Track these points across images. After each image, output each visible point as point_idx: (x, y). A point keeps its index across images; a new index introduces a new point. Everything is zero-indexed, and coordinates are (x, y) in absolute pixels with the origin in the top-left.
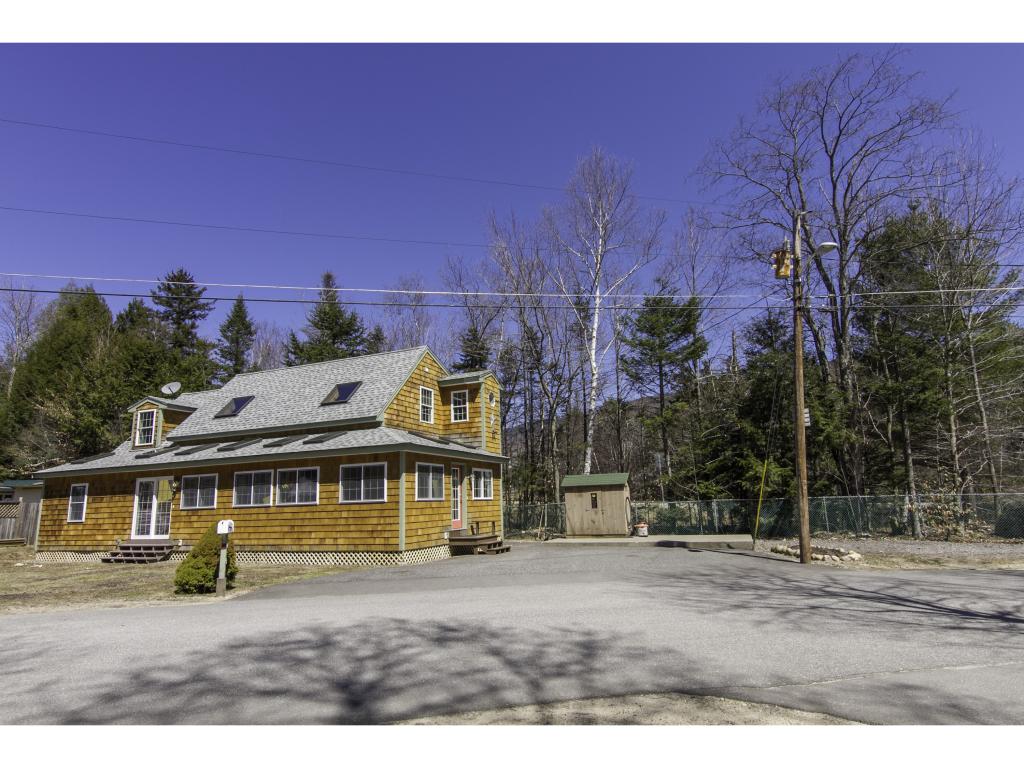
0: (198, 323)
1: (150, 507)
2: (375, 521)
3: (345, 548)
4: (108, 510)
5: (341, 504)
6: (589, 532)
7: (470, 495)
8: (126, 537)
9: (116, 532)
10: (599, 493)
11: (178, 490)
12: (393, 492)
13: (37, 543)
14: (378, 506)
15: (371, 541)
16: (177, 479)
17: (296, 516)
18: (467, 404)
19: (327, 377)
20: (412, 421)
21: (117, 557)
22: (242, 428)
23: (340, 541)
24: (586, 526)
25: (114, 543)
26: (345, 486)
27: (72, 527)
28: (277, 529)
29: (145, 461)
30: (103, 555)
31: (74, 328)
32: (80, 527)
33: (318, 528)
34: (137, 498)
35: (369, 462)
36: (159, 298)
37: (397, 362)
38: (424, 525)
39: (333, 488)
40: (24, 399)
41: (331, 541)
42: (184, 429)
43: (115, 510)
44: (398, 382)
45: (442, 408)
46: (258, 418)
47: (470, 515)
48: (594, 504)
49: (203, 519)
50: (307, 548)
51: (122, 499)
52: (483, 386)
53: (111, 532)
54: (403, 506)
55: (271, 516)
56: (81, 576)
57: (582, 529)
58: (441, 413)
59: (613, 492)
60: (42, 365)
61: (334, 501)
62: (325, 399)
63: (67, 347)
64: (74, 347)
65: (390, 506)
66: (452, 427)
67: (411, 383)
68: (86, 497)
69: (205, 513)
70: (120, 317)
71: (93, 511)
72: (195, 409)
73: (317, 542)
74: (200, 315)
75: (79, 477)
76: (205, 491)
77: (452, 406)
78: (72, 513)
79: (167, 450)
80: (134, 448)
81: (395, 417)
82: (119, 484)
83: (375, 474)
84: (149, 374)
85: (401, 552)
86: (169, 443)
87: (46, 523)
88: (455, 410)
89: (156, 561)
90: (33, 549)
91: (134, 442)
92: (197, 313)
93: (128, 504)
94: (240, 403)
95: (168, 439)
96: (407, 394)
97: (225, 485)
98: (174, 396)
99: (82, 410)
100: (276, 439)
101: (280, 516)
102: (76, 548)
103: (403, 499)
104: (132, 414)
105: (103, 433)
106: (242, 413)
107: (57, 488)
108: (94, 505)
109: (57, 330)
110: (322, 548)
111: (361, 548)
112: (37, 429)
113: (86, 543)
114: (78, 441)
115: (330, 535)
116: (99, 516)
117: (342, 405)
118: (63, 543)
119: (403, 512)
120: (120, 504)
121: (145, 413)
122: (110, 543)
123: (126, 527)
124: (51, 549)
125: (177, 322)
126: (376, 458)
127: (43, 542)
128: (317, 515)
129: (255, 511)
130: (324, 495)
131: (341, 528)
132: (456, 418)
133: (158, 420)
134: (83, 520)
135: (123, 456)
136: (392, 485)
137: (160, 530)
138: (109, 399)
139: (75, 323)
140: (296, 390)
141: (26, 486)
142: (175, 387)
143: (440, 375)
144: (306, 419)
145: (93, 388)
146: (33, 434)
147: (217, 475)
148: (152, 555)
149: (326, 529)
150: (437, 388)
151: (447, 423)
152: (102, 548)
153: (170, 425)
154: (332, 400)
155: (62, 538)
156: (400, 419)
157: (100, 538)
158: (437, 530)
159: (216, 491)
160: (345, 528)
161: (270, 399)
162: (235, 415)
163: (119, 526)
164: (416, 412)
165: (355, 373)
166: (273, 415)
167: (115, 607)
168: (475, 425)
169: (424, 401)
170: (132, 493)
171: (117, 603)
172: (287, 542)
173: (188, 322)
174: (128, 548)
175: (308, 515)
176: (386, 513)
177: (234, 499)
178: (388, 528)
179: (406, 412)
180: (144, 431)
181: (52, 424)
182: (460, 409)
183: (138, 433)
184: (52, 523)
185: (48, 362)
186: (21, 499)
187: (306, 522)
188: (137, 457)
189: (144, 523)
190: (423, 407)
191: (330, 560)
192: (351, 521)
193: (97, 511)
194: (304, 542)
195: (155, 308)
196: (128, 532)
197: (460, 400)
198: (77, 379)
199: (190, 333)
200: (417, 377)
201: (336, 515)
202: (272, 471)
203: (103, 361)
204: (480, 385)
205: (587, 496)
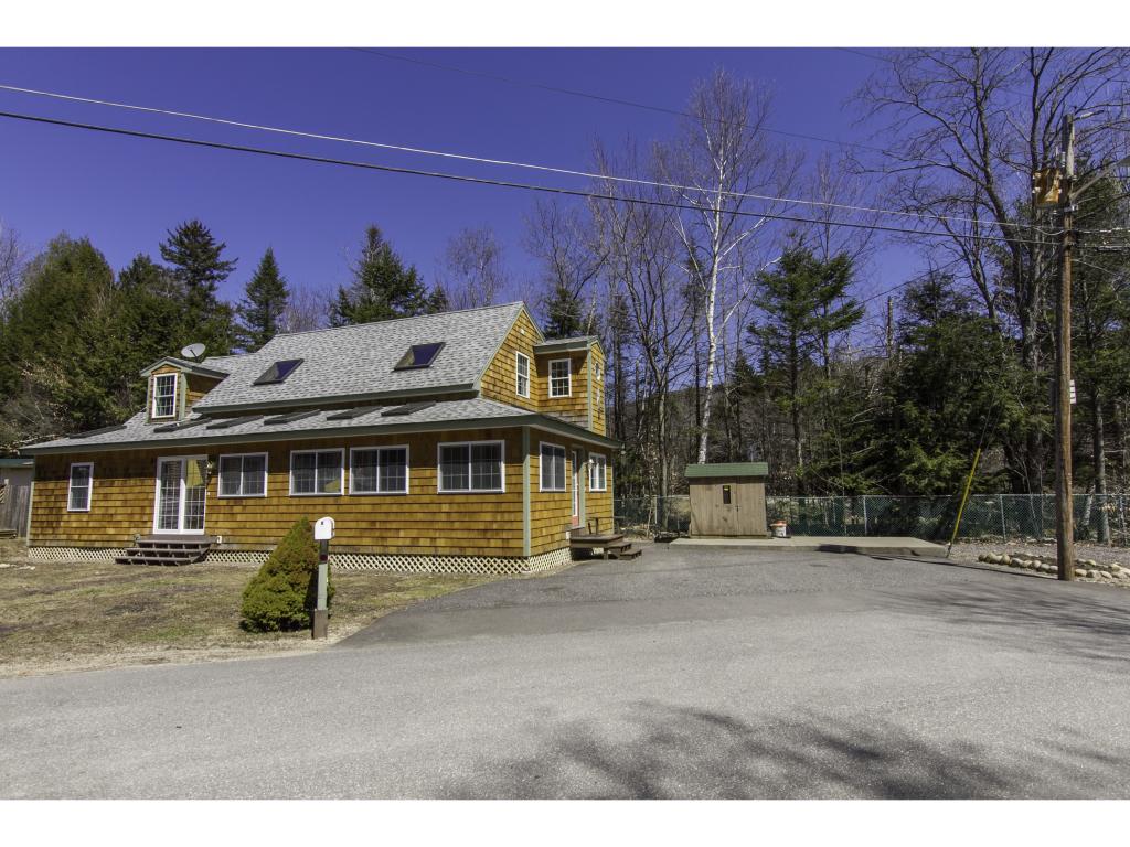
0: (216, 284)
1: (178, 494)
2: (488, 517)
3: (447, 551)
4: (121, 497)
5: (440, 494)
6: (720, 532)
7: (587, 485)
8: (146, 531)
9: (132, 525)
10: (733, 486)
11: (214, 473)
12: (514, 479)
13: (29, 537)
14: (493, 498)
15: (483, 543)
16: (213, 458)
17: (377, 509)
18: (570, 377)
19: (396, 337)
20: (508, 393)
21: (136, 557)
22: (292, 397)
23: (440, 542)
24: (715, 524)
25: (131, 538)
26: (444, 471)
27: (73, 517)
28: (353, 525)
29: (168, 436)
30: (116, 554)
31: (68, 282)
32: (85, 518)
33: (408, 525)
34: (159, 483)
35: (480, 439)
36: (170, 253)
37: (486, 321)
38: (547, 523)
39: (428, 473)
40: (9, 363)
41: (428, 543)
42: (214, 398)
43: (130, 497)
44: (493, 343)
45: (537, 380)
46: (312, 386)
47: (589, 510)
48: (727, 498)
49: (248, 509)
50: (393, 550)
51: (139, 483)
52: (590, 354)
53: (126, 524)
54: (527, 498)
55: (342, 509)
56: (90, 588)
57: (711, 527)
58: (536, 386)
59: (751, 485)
60: (29, 323)
61: (431, 490)
62: (399, 364)
63: (59, 304)
64: (70, 305)
65: (511, 498)
66: (551, 403)
67: (508, 347)
68: (91, 480)
69: (251, 502)
70: (123, 275)
71: (101, 497)
72: (227, 375)
73: (408, 542)
74: (219, 276)
75: (81, 454)
76: (251, 474)
77: (550, 378)
78: (74, 500)
79: (194, 423)
80: (151, 420)
81: (491, 387)
82: (136, 464)
83: (489, 456)
84: (162, 338)
85: (526, 558)
86: (197, 415)
87: (40, 511)
88: (554, 383)
89: (188, 563)
90: (24, 543)
91: (150, 414)
92: (216, 273)
93: (148, 489)
94: (284, 369)
95: (195, 410)
96: (503, 359)
97: (278, 467)
98: (198, 359)
99: (81, 377)
100: (339, 412)
101: (354, 509)
102: (81, 544)
103: (527, 489)
104: (147, 378)
105: (108, 405)
106: (289, 379)
107: (51, 469)
108: (102, 491)
109: (46, 282)
110: (414, 551)
111: (469, 552)
112: (26, 400)
113: (93, 537)
114: (78, 415)
115: (425, 534)
116: (110, 504)
117: (423, 371)
118: (64, 537)
119: (527, 507)
120: (137, 490)
121: (164, 378)
122: (126, 538)
123: (146, 518)
124: (48, 544)
125: (192, 284)
126: (488, 434)
127: (38, 535)
128: (406, 508)
129: (321, 501)
130: (416, 482)
131: (440, 526)
132: (554, 393)
133: (181, 386)
134: (89, 509)
135: (137, 429)
136: (512, 470)
137: (193, 523)
138: (114, 366)
139: (68, 276)
140: (357, 353)
141: (16, 465)
142: (199, 349)
143: (534, 339)
144: (377, 387)
145: (93, 351)
146: (21, 405)
147: (267, 454)
148: (182, 555)
149: (420, 526)
150: (532, 355)
151: (544, 398)
152: (115, 545)
153: (195, 393)
154: (406, 365)
155: (61, 531)
156: (497, 389)
157: (111, 531)
158: (559, 529)
159: (266, 475)
160: (448, 526)
161: (324, 363)
162: (280, 382)
163: (137, 518)
164: (512, 382)
165: (433, 334)
166: (331, 382)
167: (152, 661)
168: (579, 401)
169: (521, 370)
170: (153, 475)
171: (152, 654)
172: (366, 541)
173: (205, 284)
174: (150, 545)
175: (395, 508)
176: (504, 507)
177: (291, 486)
178: (508, 526)
179: (503, 381)
180: (162, 400)
181: (44, 393)
182: (560, 382)
183: (155, 402)
184: (47, 512)
185: (36, 320)
186: (6, 481)
187: (392, 517)
188: (157, 431)
189: (169, 512)
190: (520, 378)
191: (426, 566)
192: (454, 517)
193: (106, 497)
194: (390, 542)
195: (166, 265)
196: (149, 524)
197: (560, 371)
198: (72, 342)
199: (208, 296)
200: (513, 339)
201: (434, 508)
202: (343, 450)
203: (104, 320)
204: (586, 352)
205: (718, 489)
